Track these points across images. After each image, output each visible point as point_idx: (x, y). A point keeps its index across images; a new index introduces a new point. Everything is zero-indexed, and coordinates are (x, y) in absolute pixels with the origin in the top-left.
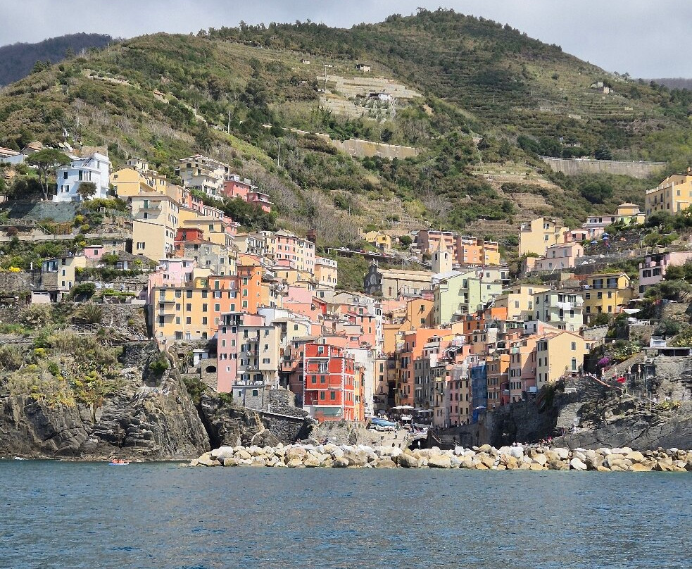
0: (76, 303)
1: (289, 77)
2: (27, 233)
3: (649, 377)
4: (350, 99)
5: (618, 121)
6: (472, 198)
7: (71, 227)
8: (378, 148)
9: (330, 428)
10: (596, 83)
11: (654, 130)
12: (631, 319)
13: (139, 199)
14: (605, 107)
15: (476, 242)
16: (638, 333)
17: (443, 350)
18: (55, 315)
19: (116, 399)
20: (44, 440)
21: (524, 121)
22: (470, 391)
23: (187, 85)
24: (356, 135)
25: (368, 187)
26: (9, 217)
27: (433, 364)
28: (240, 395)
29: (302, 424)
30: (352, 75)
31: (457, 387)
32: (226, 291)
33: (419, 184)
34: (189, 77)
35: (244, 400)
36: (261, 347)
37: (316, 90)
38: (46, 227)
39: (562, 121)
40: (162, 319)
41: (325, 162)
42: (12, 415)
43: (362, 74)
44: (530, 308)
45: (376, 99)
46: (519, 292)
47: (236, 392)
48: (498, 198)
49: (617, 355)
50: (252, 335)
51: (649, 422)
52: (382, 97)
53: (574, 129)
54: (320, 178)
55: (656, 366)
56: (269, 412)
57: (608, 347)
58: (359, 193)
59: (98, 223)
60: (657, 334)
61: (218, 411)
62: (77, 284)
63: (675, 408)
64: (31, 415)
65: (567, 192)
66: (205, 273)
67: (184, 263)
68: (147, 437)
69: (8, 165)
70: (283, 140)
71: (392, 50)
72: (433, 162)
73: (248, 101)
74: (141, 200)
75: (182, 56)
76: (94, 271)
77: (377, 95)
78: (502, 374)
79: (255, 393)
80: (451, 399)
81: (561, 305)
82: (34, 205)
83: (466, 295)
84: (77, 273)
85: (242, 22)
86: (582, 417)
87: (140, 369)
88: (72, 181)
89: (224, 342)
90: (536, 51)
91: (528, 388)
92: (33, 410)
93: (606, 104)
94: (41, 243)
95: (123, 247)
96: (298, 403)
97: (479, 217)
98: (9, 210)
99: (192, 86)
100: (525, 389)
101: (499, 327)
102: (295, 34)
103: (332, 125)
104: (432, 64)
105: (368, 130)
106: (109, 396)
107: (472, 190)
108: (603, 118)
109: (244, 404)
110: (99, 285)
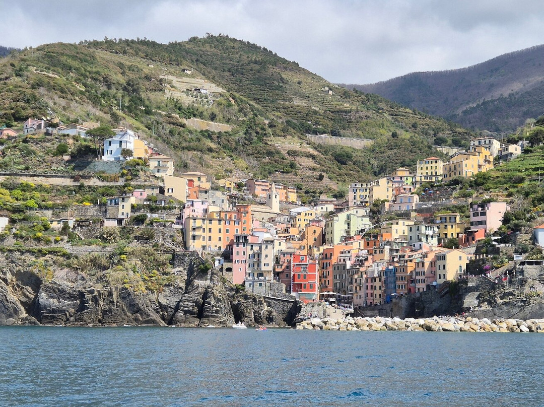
0: (136, 227)
1: (143, 75)
2: (87, 180)
3: (520, 277)
4: (183, 92)
5: (341, 112)
6: (270, 159)
7: (119, 177)
8: (208, 124)
9: (313, 307)
10: (324, 88)
11: (363, 119)
12: (494, 243)
13: (154, 160)
14: (332, 103)
15: (283, 187)
16: (504, 251)
17: (353, 259)
18: (122, 234)
19: (172, 288)
20: (132, 314)
21: (286, 110)
22: (382, 284)
23: (87, 78)
24: (195, 116)
25: (210, 150)
26: (73, 169)
27: (348, 267)
28: (250, 286)
29: (292, 304)
30: (181, 76)
31: (372, 282)
32: (233, 220)
33: (236, 149)
34: (88, 74)
35: (253, 289)
36: (263, 256)
37: (161, 84)
38: (100, 176)
39: (309, 111)
40: (194, 237)
41: (182, 133)
42: (112, 298)
43: (187, 75)
44: (404, 233)
45: (199, 92)
46: (397, 224)
47: (247, 284)
48: (286, 159)
49: (495, 264)
50: (256, 248)
51: (525, 303)
52: (202, 91)
53: (316, 116)
54: (180, 143)
55: (523, 271)
56: (270, 297)
57: (488, 259)
58: (205, 154)
59: (136, 175)
60: (516, 251)
61: (236, 295)
62: (132, 214)
63: (538, 295)
64: (124, 298)
65: (326, 157)
66: (217, 209)
67: (203, 203)
68: (217, 312)
69: (68, 135)
70: (153, 117)
71: (197, 60)
72: (242, 134)
73: (128, 91)
74: (156, 161)
75: (80, 59)
76: (144, 206)
77: (199, 90)
78: (408, 274)
79: (260, 285)
80: (367, 289)
81: (427, 232)
82: (91, 162)
83: (349, 224)
84: (133, 207)
85: (106, 37)
86: (480, 300)
87: (185, 269)
88: (115, 147)
89: (238, 252)
90: (285, 65)
91: (431, 283)
92: (125, 295)
93: (332, 101)
94: (100, 187)
95: (157, 191)
96: (288, 291)
97: (276, 171)
98: (73, 165)
99: (90, 80)
100: (429, 283)
101: (390, 245)
102: (141, 47)
103: (180, 109)
104: (224, 71)
105: (202, 112)
106: (166, 286)
107: (270, 153)
108: (332, 110)
109: (253, 292)
110: (149, 215)
